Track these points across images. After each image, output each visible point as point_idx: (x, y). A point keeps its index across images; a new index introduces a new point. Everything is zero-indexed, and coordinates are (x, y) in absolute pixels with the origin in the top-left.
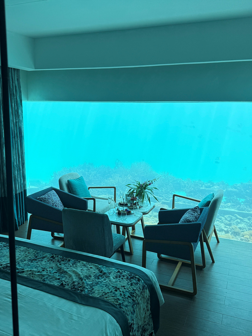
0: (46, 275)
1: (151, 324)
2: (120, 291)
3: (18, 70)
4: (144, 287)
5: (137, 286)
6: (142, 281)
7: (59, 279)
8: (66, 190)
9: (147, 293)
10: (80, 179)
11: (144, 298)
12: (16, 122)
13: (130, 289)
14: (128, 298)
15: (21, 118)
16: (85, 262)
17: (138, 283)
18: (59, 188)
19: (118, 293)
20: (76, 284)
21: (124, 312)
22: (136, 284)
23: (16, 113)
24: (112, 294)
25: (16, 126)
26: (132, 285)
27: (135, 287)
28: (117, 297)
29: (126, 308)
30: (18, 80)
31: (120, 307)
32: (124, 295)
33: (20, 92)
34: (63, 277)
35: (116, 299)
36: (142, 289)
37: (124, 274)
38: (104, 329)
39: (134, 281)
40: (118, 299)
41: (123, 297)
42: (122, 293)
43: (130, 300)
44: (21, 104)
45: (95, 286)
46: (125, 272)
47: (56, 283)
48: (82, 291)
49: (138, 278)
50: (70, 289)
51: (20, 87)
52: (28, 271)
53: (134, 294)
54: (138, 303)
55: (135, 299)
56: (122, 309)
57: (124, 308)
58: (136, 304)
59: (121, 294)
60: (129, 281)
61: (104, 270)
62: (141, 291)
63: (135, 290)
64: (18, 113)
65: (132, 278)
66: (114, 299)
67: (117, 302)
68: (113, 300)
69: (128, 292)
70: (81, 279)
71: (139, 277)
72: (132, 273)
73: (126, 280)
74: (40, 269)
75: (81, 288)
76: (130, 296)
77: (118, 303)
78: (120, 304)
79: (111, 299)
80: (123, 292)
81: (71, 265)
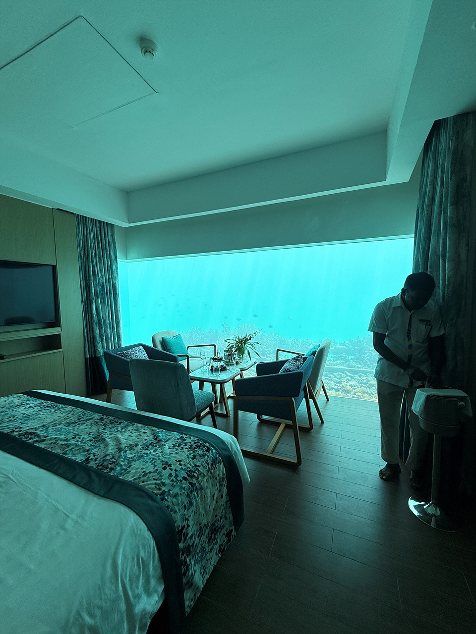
0: (73, 444)
1: (229, 517)
2: (171, 469)
3: (112, 225)
4: (214, 461)
5: (203, 460)
6: (214, 451)
7: (88, 450)
8: (160, 348)
9: (221, 469)
10: (178, 337)
11: (215, 478)
12: (109, 278)
13: (189, 465)
14: (181, 481)
15: (115, 274)
16: (140, 425)
17: (205, 454)
19: (166, 473)
20: (108, 458)
21: (168, 507)
22: (201, 457)
23: (109, 269)
24: (156, 474)
25: (109, 282)
26: (194, 458)
27: (199, 461)
28: (163, 480)
29: (174, 500)
30: (112, 236)
31: (163, 499)
32: (177, 476)
33: (115, 248)
34: (95, 447)
35: (158, 484)
36: (212, 465)
37: (188, 440)
39: (200, 452)
40: (164, 484)
41: (172, 480)
42: (173, 473)
43: (185, 485)
44: (116, 261)
45: (135, 461)
46: (190, 438)
47: (79, 458)
48: (112, 469)
49: (207, 447)
50: (95, 467)
51: (114, 243)
52: (50, 439)
53: (194, 472)
54: (201, 488)
55: (194, 481)
56: (166, 503)
57: (169, 500)
58: (196, 489)
59: (171, 475)
60: (191, 452)
61: (162, 435)
62: (210, 466)
63: (199, 466)
64: (112, 269)
65: (198, 447)
66: (155, 484)
67: (160, 489)
68: (154, 486)
69: (185, 470)
70: (120, 450)
71: (210, 444)
72: (201, 439)
73: (188, 451)
74: (71, 436)
75: (113, 466)
76: (187, 477)
77: (161, 492)
78: (164, 493)
79: (150, 485)
80: (176, 470)
81: (120, 428)
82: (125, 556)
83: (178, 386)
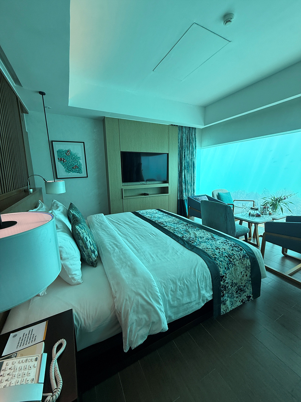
0: (177, 230)
1: (250, 289)
3: (195, 128)
4: (244, 256)
5: (237, 253)
6: (245, 252)
7: (183, 234)
8: (216, 198)
9: (248, 262)
10: (228, 194)
11: (243, 264)
12: (191, 159)
13: (229, 252)
14: (225, 257)
15: (194, 156)
16: (205, 231)
17: (239, 251)
18: (211, 196)
19: (218, 251)
20: (191, 238)
21: (217, 264)
22: (237, 251)
23: (192, 153)
24: (212, 250)
25: (191, 160)
26: (232, 250)
27: (235, 253)
29: (220, 263)
30: (195, 134)
31: (215, 260)
32: (222, 254)
33: (196, 141)
34: (186, 234)
35: (213, 254)
36: (243, 257)
37: (230, 242)
38: (194, 267)
39: (236, 249)
40: (216, 254)
41: (220, 255)
42: (221, 252)
43: (227, 260)
44: (196, 148)
45: (203, 243)
46: (231, 242)
47: (180, 235)
48: (193, 243)
49: (241, 248)
50: (186, 240)
51: (195, 139)
52: (169, 227)
53: (232, 256)
54: (235, 265)
55: (231, 260)
56: (216, 262)
57: (218, 261)
58: (232, 264)
59: (219, 253)
60: (231, 247)
61: (216, 237)
62: (241, 257)
63: (235, 255)
64: (193, 153)
65: (236, 247)
66: (212, 253)
67: (214, 256)
68: (211, 254)
69: (227, 253)
70: (196, 237)
71: (243, 248)
72: (237, 244)
73: (229, 246)
74: (175, 227)
75: (193, 242)
76: (228, 256)
77: (214, 257)
78: (215, 258)
79: (209, 252)
81: (195, 230)
82: (198, 271)
83: (226, 217)
